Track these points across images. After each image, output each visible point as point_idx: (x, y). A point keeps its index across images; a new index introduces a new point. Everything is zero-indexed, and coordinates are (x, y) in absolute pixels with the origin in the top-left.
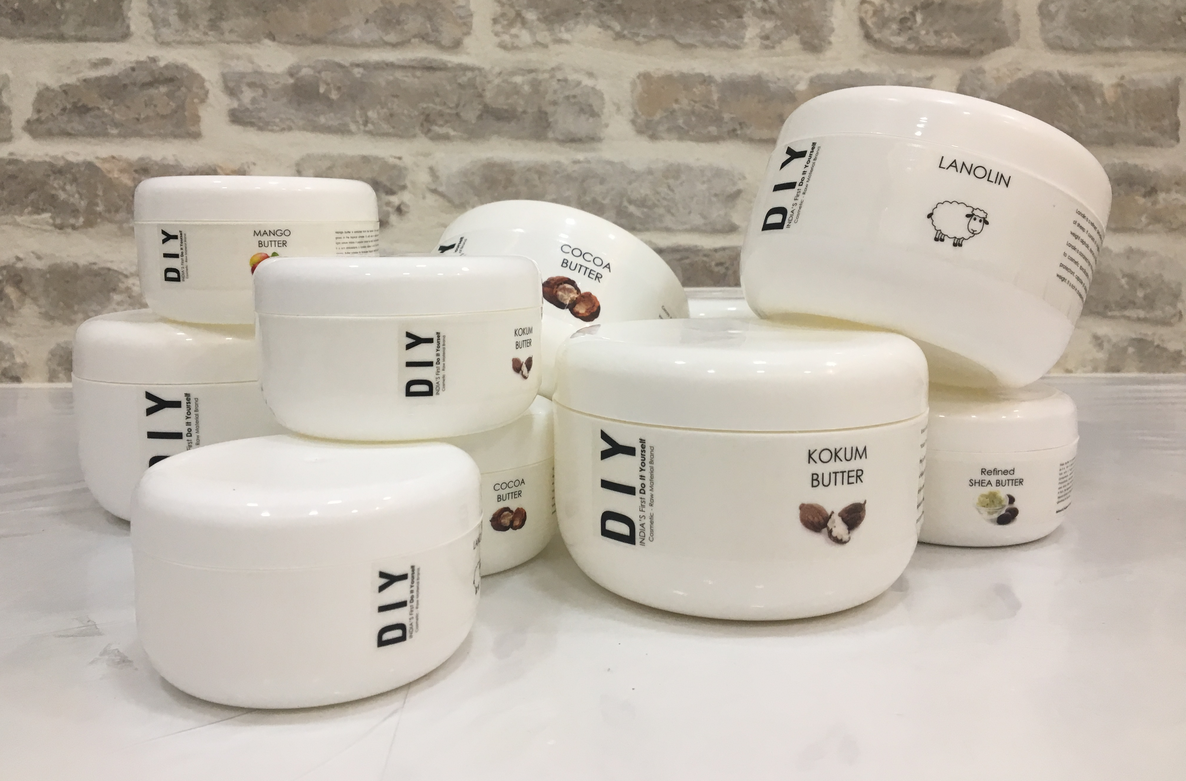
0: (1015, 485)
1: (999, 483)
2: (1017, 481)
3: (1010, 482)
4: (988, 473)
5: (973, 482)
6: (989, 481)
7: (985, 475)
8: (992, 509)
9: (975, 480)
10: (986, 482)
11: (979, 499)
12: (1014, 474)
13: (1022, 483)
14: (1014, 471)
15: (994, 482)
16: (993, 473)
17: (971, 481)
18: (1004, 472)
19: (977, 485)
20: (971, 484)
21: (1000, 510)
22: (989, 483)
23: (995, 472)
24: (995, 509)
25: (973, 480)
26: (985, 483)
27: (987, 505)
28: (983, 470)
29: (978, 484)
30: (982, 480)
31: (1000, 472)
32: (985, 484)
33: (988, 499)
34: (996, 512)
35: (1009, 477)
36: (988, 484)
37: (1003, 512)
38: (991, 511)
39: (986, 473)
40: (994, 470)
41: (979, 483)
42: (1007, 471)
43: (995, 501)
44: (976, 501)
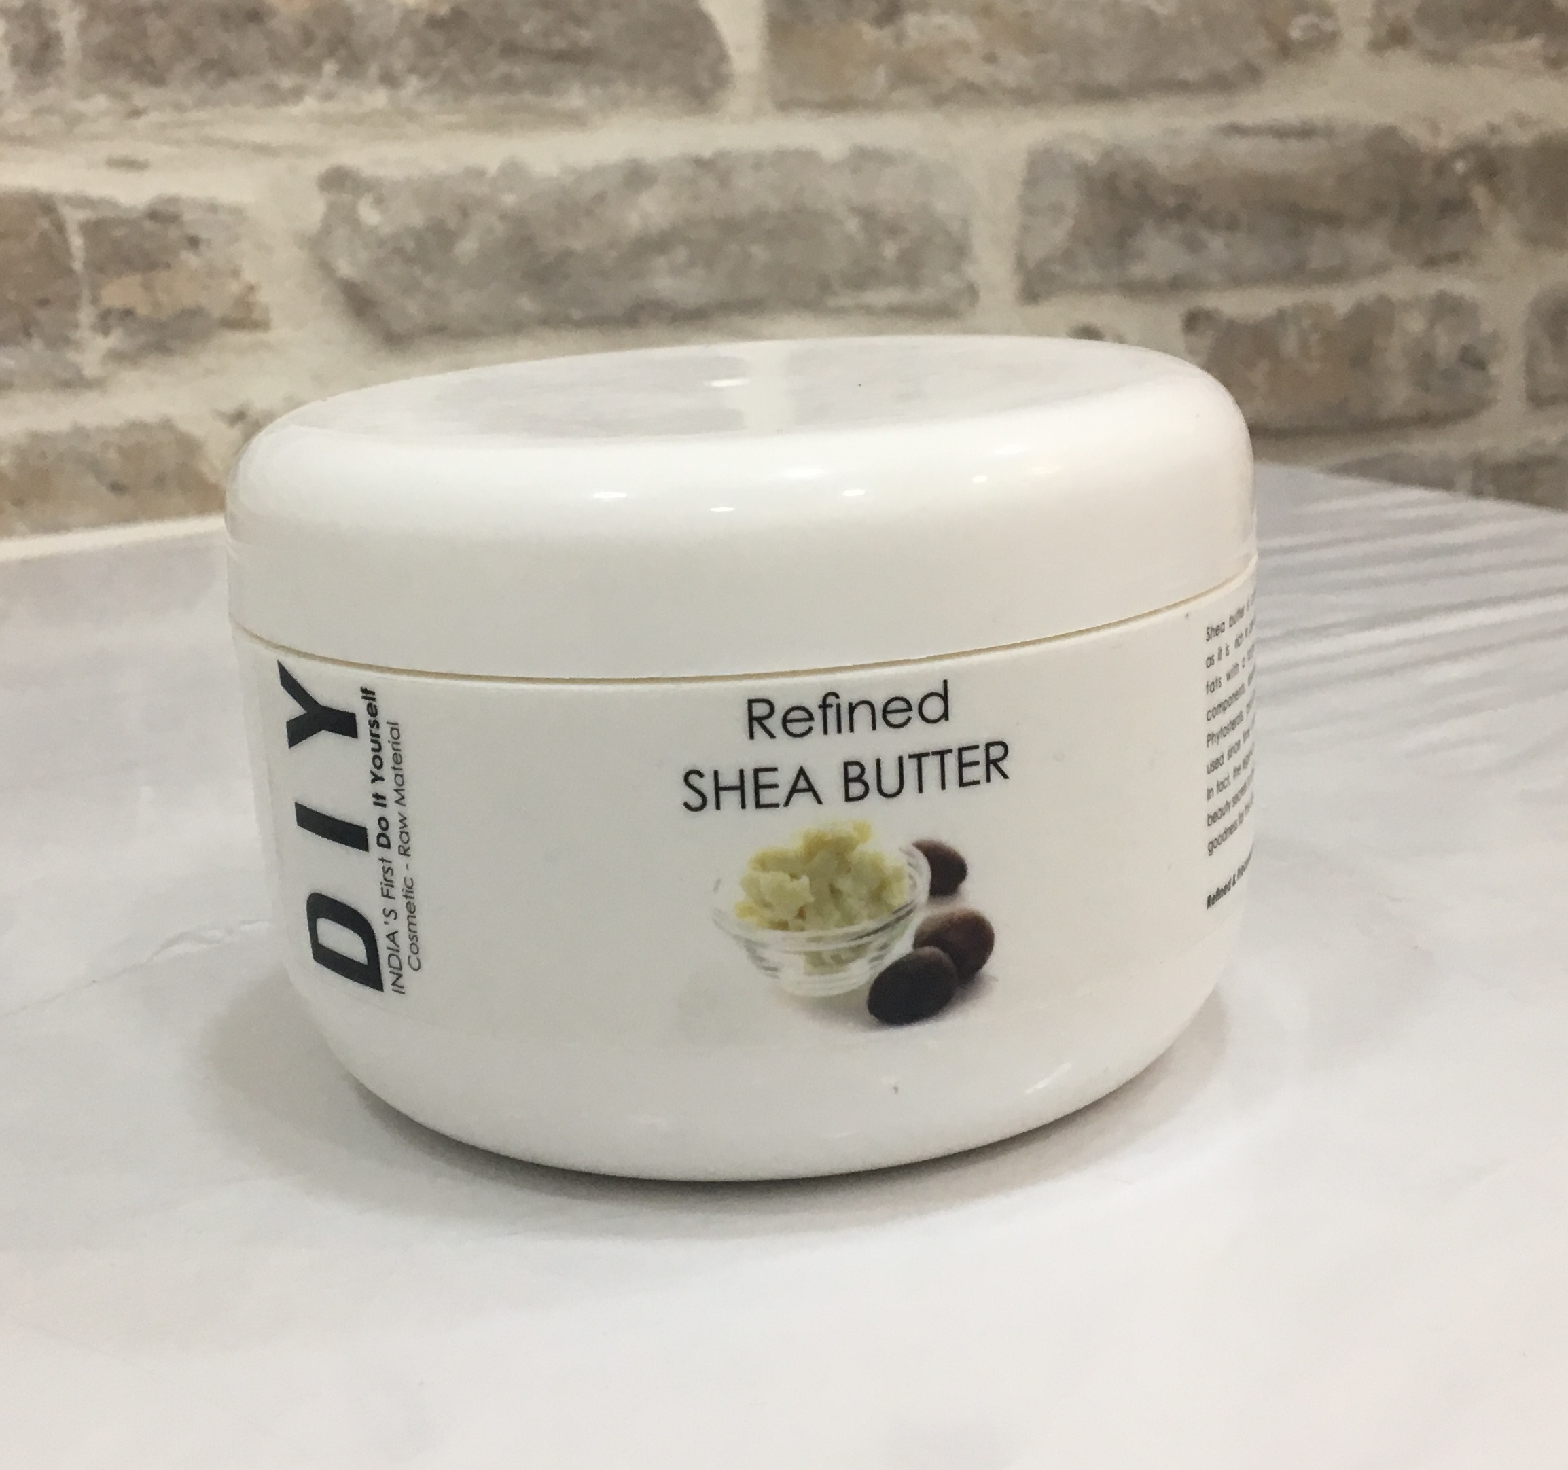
0: (962, 784)
1: (859, 779)
2: (968, 757)
3: (931, 765)
4: (791, 726)
5: (707, 785)
6: (802, 772)
7: (772, 736)
8: (834, 936)
9: (716, 773)
10: (785, 778)
11: (751, 885)
12: (945, 716)
13: (1004, 765)
14: (944, 698)
15: (829, 781)
16: (817, 724)
17: (694, 779)
18: (885, 712)
19: (730, 800)
20: (695, 801)
21: (879, 940)
22: (803, 784)
23: (831, 713)
24: (847, 937)
25: (701, 775)
26: (775, 786)
27: (801, 914)
28: (760, 710)
29: (737, 793)
30: (757, 771)
31: (862, 714)
32: (778, 795)
33: (805, 880)
34: (858, 952)
35: (918, 736)
36: (794, 790)
37: (902, 946)
38: (826, 948)
39: (774, 723)
40: (824, 706)
41: (741, 788)
42: (901, 705)
43: (845, 884)
44: (734, 896)
